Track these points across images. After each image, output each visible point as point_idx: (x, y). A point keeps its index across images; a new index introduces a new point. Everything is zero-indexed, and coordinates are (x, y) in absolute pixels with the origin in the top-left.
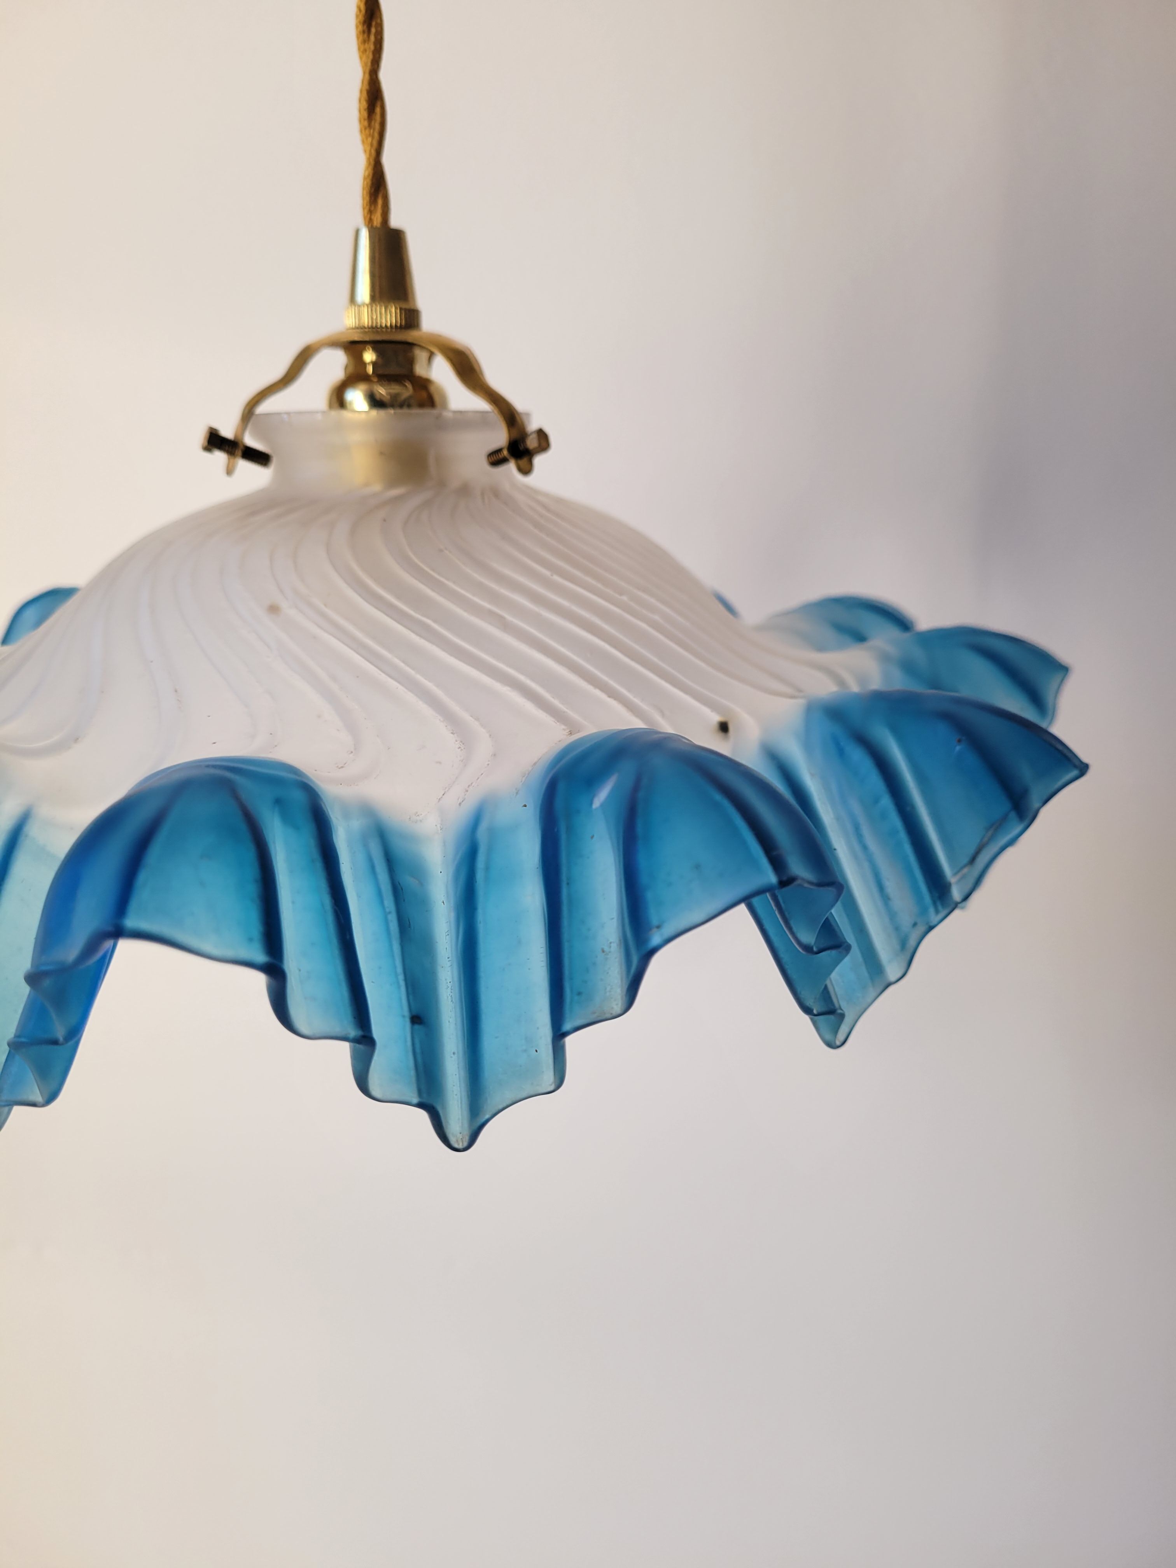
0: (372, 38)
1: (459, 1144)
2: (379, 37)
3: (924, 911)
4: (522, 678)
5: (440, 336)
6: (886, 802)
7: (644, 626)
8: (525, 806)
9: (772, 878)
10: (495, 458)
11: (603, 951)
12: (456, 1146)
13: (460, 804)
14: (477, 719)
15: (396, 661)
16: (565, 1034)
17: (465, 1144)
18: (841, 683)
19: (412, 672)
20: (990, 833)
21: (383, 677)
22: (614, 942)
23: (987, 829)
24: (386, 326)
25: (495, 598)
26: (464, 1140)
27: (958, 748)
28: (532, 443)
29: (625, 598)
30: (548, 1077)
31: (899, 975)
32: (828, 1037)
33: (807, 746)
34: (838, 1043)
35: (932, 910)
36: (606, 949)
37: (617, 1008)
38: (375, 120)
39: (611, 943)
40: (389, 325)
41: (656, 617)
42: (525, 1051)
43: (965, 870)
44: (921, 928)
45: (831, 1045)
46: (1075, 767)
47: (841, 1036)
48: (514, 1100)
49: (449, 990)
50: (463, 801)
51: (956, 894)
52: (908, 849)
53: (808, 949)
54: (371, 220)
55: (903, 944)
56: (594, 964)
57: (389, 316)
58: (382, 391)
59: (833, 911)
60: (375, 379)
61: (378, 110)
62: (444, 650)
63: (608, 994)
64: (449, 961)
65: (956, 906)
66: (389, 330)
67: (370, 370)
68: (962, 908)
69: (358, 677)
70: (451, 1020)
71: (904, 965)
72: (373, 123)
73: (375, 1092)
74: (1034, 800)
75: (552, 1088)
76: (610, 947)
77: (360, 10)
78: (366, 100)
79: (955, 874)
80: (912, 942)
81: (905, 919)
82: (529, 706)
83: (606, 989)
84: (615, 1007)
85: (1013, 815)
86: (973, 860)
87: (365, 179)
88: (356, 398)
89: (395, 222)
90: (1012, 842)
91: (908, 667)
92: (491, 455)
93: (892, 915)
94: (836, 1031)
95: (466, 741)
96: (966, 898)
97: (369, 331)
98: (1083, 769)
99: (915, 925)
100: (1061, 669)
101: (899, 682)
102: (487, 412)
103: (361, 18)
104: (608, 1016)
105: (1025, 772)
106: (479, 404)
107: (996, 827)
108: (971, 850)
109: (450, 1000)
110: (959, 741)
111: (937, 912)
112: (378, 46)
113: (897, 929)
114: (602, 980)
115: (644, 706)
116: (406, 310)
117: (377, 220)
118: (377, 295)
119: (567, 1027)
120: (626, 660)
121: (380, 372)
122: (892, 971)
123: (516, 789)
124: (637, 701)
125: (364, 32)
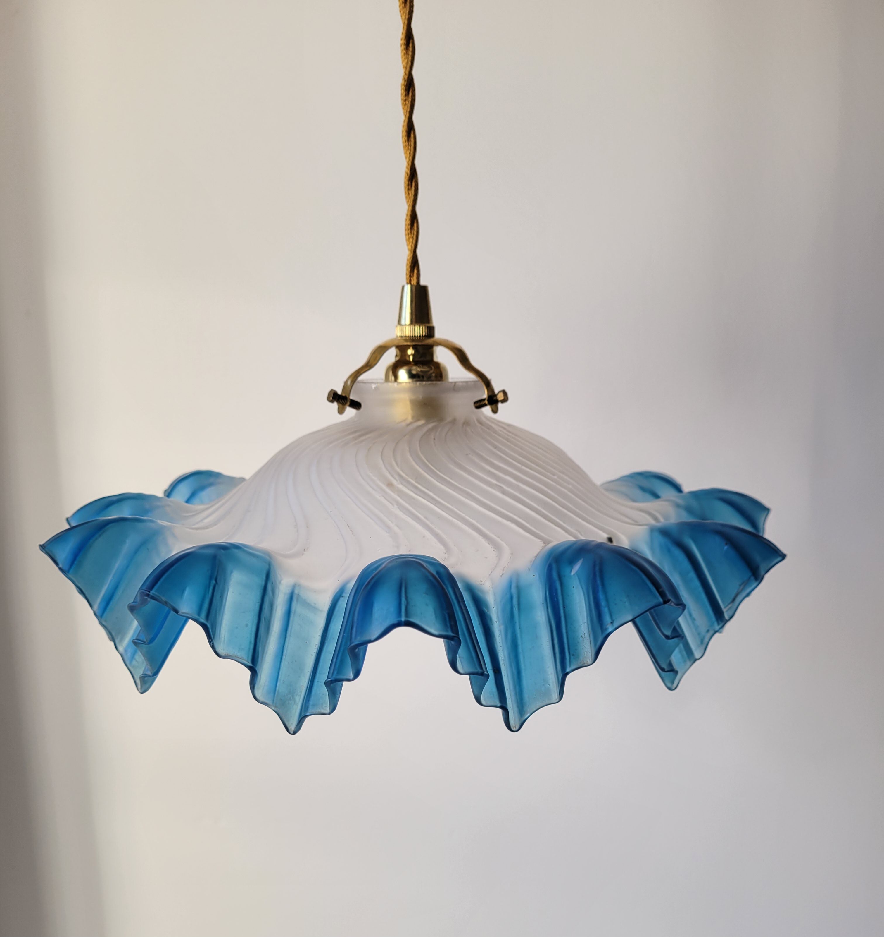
0: (413, 188)
1: (514, 729)
2: (416, 188)
3: (712, 625)
4: (515, 517)
5: (447, 341)
6: (692, 575)
7: (566, 491)
8: (534, 576)
9: (661, 600)
10: (478, 404)
11: (582, 637)
12: (513, 729)
13: (501, 576)
14: (499, 537)
15: (455, 509)
16: (567, 674)
17: (517, 728)
18: (656, 519)
19: (463, 515)
20: (742, 587)
21: (450, 518)
22: (586, 633)
23: (740, 585)
24: (417, 336)
25: (498, 479)
26: (516, 727)
27: (726, 548)
28: (500, 397)
29: (556, 477)
30: (555, 695)
31: (700, 656)
32: (669, 685)
33: (652, 549)
34: (673, 688)
35: (716, 624)
36: (583, 636)
37: (590, 662)
38: (414, 230)
39: (585, 633)
40: (419, 335)
41: (570, 486)
42: (543, 685)
43: (730, 606)
44: (711, 632)
45: (670, 689)
46: (780, 556)
47: (675, 685)
48: (541, 706)
49: (503, 661)
50: (502, 575)
51: (726, 617)
52: (703, 596)
53: (667, 637)
54: (410, 280)
55: (702, 641)
56: (578, 642)
57: (420, 330)
58: (416, 370)
59: (681, 619)
60: (412, 363)
61: (415, 225)
62: (478, 504)
63: (585, 655)
64: (501, 648)
65: (727, 621)
66: (419, 338)
67: (411, 359)
68: (721, 633)
69: (439, 518)
70: (505, 674)
71: (703, 651)
72: (413, 231)
73: (483, 702)
74: (762, 571)
75: (557, 701)
76: (585, 635)
77: (407, 173)
78: (409, 220)
79: (725, 607)
80: (706, 640)
81: (703, 630)
82: (521, 531)
83: (584, 653)
84: (589, 661)
85: (752, 578)
86: (733, 600)
87: (408, 260)
88: (403, 374)
89: (422, 283)
90: (748, 595)
91: (689, 510)
92: (476, 403)
93: (697, 628)
94: (672, 682)
95: (497, 547)
96: (731, 617)
97: (408, 339)
98: (783, 556)
99: (708, 631)
100: (766, 510)
101: (686, 518)
102: (475, 382)
103: (407, 178)
104: (586, 665)
105: (757, 557)
106: (471, 376)
107: (745, 584)
108: (733, 596)
109: (504, 666)
110: (726, 544)
111: (719, 624)
112: (416, 193)
113: (699, 634)
114: (583, 649)
115: (572, 530)
116: (428, 327)
117: (414, 282)
118: (414, 320)
119: (568, 670)
120: (561, 508)
121: (416, 359)
122: (697, 655)
123: (528, 568)
124: (569, 528)
125: (408, 185)
